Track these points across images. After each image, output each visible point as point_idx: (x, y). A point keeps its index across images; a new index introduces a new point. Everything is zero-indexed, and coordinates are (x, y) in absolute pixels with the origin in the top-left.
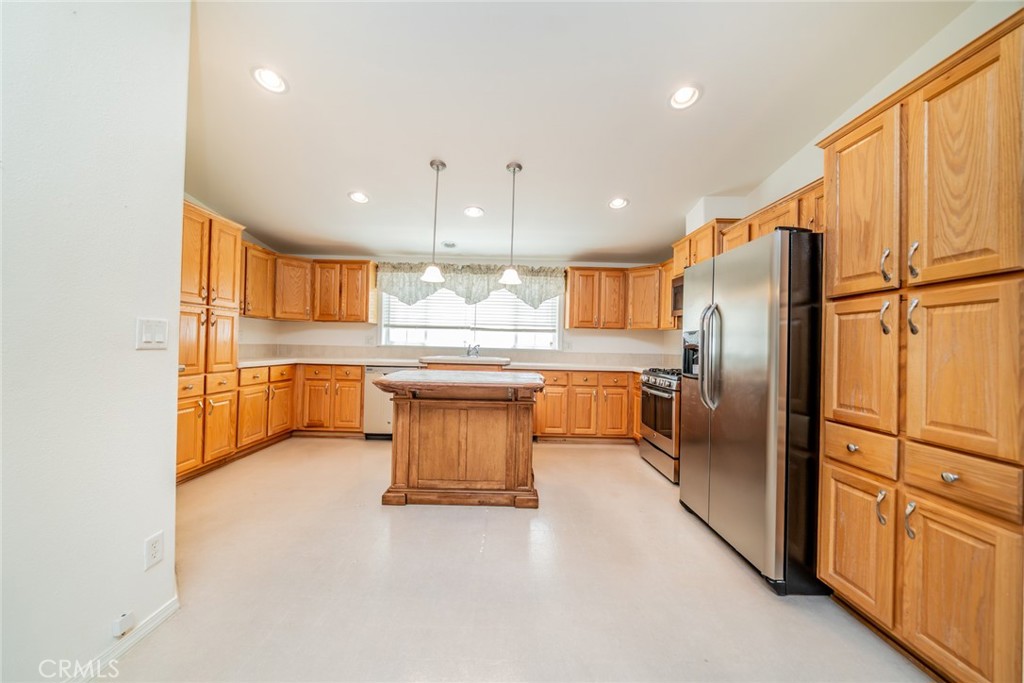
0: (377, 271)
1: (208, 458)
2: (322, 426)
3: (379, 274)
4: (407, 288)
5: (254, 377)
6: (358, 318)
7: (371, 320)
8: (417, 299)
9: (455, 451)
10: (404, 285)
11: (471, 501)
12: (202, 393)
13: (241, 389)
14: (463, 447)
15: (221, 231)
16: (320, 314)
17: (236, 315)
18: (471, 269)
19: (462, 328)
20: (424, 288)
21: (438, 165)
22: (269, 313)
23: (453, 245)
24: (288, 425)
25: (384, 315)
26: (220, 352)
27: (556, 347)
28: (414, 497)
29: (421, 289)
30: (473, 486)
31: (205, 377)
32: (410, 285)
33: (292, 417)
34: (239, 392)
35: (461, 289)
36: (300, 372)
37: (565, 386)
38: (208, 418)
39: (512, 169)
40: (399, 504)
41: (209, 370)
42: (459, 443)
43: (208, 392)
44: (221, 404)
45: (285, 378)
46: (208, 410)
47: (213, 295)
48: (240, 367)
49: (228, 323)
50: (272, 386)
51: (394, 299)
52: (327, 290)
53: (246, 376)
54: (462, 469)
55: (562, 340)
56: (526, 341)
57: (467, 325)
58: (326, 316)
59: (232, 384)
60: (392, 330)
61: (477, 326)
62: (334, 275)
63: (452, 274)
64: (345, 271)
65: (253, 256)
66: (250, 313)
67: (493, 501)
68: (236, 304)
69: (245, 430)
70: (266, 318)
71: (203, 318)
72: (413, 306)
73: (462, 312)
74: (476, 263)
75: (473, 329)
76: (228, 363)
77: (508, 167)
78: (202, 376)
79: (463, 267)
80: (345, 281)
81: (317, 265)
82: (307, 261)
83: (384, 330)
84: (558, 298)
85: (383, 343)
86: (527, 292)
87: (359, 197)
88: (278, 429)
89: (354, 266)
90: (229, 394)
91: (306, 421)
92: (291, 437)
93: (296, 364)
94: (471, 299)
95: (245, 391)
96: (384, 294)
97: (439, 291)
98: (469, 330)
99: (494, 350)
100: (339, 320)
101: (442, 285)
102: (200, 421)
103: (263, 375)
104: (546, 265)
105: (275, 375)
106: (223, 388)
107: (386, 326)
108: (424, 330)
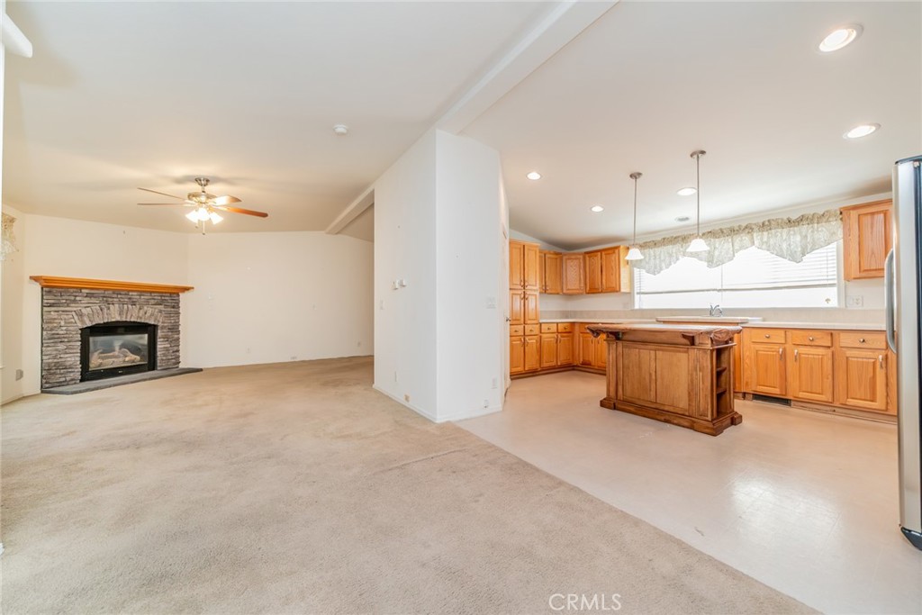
1: (527, 369)
2: (590, 364)
4: (652, 261)
5: (549, 329)
6: (614, 290)
7: (622, 290)
8: (661, 270)
9: (648, 380)
10: (650, 258)
11: (659, 417)
12: (523, 334)
14: (654, 377)
15: (529, 250)
16: (590, 289)
17: (537, 293)
18: (712, 234)
19: (708, 290)
20: (667, 259)
21: (635, 176)
22: (559, 291)
23: (687, 219)
24: (571, 361)
25: (636, 285)
26: (531, 314)
27: (834, 303)
28: (620, 406)
29: (663, 260)
30: (662, 408)
31: (524, 326)
32: (655, 259)
33: (573, 356)
34: (541, 336)
35: (704, 254)
36: (577, 327)
37: (829, 347)
38: (527, 348)
39: (695, 156)
40: (609, 408)
41: (526, 323)
42: (650, 375)
43: (526, 334)
44: (532, 341)
45: (566, 330)
46: (526, 344)
47: (526, 284)
48: (541, 321)
49: (534, 297)
50: (559, 335)
51: (643, 271)
52: (593, 271)
53: (544, 328)
54: (653, 393)
55: (844, 295)
57: (714, 287)
58: (593, 290)
59: (536, 331)
60: (644, 296)
61: (723, 287)
62: (597, 261)
64: (604, 256)
65: (548, 258)
66: (549, 291)
67: (675, 422)
68: (538, 287)
69: (545, 358)
70: (558, 294)
71: (522, 296)
72: (658, 275)
73: (711, 277)
74: (717, 228)
75: (719, 290)
76: (535, 320)
77: (692, 156)
78: (522, 326)
80: (604, 263)
81: (587, 256)
82: (579, 254)
83: (637, 297)
84: (834, 245)
85: (637, 307)
86: (785, 246)
87: (597, 209)
88: (564, 362)
89: (610, 252)
90: (536, 336)
91: (581, 360)
92: (574, 370)
93: (574, 323)
94: (711, 261)
95: (544, 336)
97: (683, 259)
98: (716, 292)
100: (602, 292)
101: (683, 253)
102: (522, 349)
103: (554, 328)
105: (561, 328)
106: (533, 333)
107: (638, 293)
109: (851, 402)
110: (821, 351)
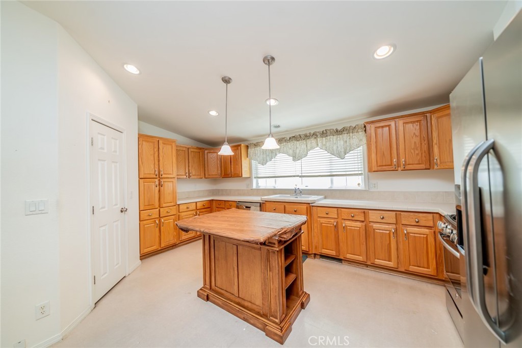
0: (248, 149)
1: (163, 245)
3: (249, 150)
4: (262, 156)
5: (187, 208)
6: (238, 176)
7: (244, 176)
8: (267, 162)
9: (232, 273)
10: (260, 154)
11: (239, 315)
12: (158, 217)
13: (180, 214)
14: (236, 272)
15: (163, 144)
16: (224, 174)
17: (175, 180)
18: (295, 138)
19: (294, 176)
20: (270, 155)
21: (227, 81)
22: (202, 176)
23: (279, 126)
25: (254, 172)
26: (167, 198)
27: (362, 187)
28: (211, 298)
29: (269, 155)
31: (159, 210)
32: (263, 154)
34: (179, 215)
35: (291, 152)
36: (214, 204)
37: (363, 221)
38: (162, 228)
40: (204, 300)
41: (161, 206)
43: (161, 216)
44: (168, 221)
45: (206, 207)
46: (162, 224)
47: (162, 173)
48: (179, 203)
49: (171, 184)
50: (198, 211)
51: (257, 163)
52: (226, 162)
53: (182, 208)
54: (236, 288)
55: (367, 180)
56: (340, 183)
57: (297, 174)
58: (227, 175)
59: (174, 212)
60: (259, 180)
61: (303, 175)
63: (284, 143)
65: (192, 151)
66: (193, 177)
67: (252, 321)
68: (175, 174)
71: (157, 184)
72: (266, 165)
73: (293, 167)
74: (298, 134)
75: (300, 177)
76: (171, 202)
79: (290, 138)
82: (216, 149)
83: (254, 180)
84: (361, 148)
85: (254, 187)
86: (335, 148)
87: (213, 113)
89: (235, 148)
90: (173, 216)
94: (296, 158)
96: (253, 161)
97: (278, 155)
98: (298, 177)
99: (314, 190)
100: (231, 177)
101: (279, 151)
102: (157, 229)
103: (192, 207)
104: (348, 125)
105: (199, 206)
106: (169, 214)
107: (255, 178)
108: (274, 179)
109: (378, 262)
110: (359, 224)
